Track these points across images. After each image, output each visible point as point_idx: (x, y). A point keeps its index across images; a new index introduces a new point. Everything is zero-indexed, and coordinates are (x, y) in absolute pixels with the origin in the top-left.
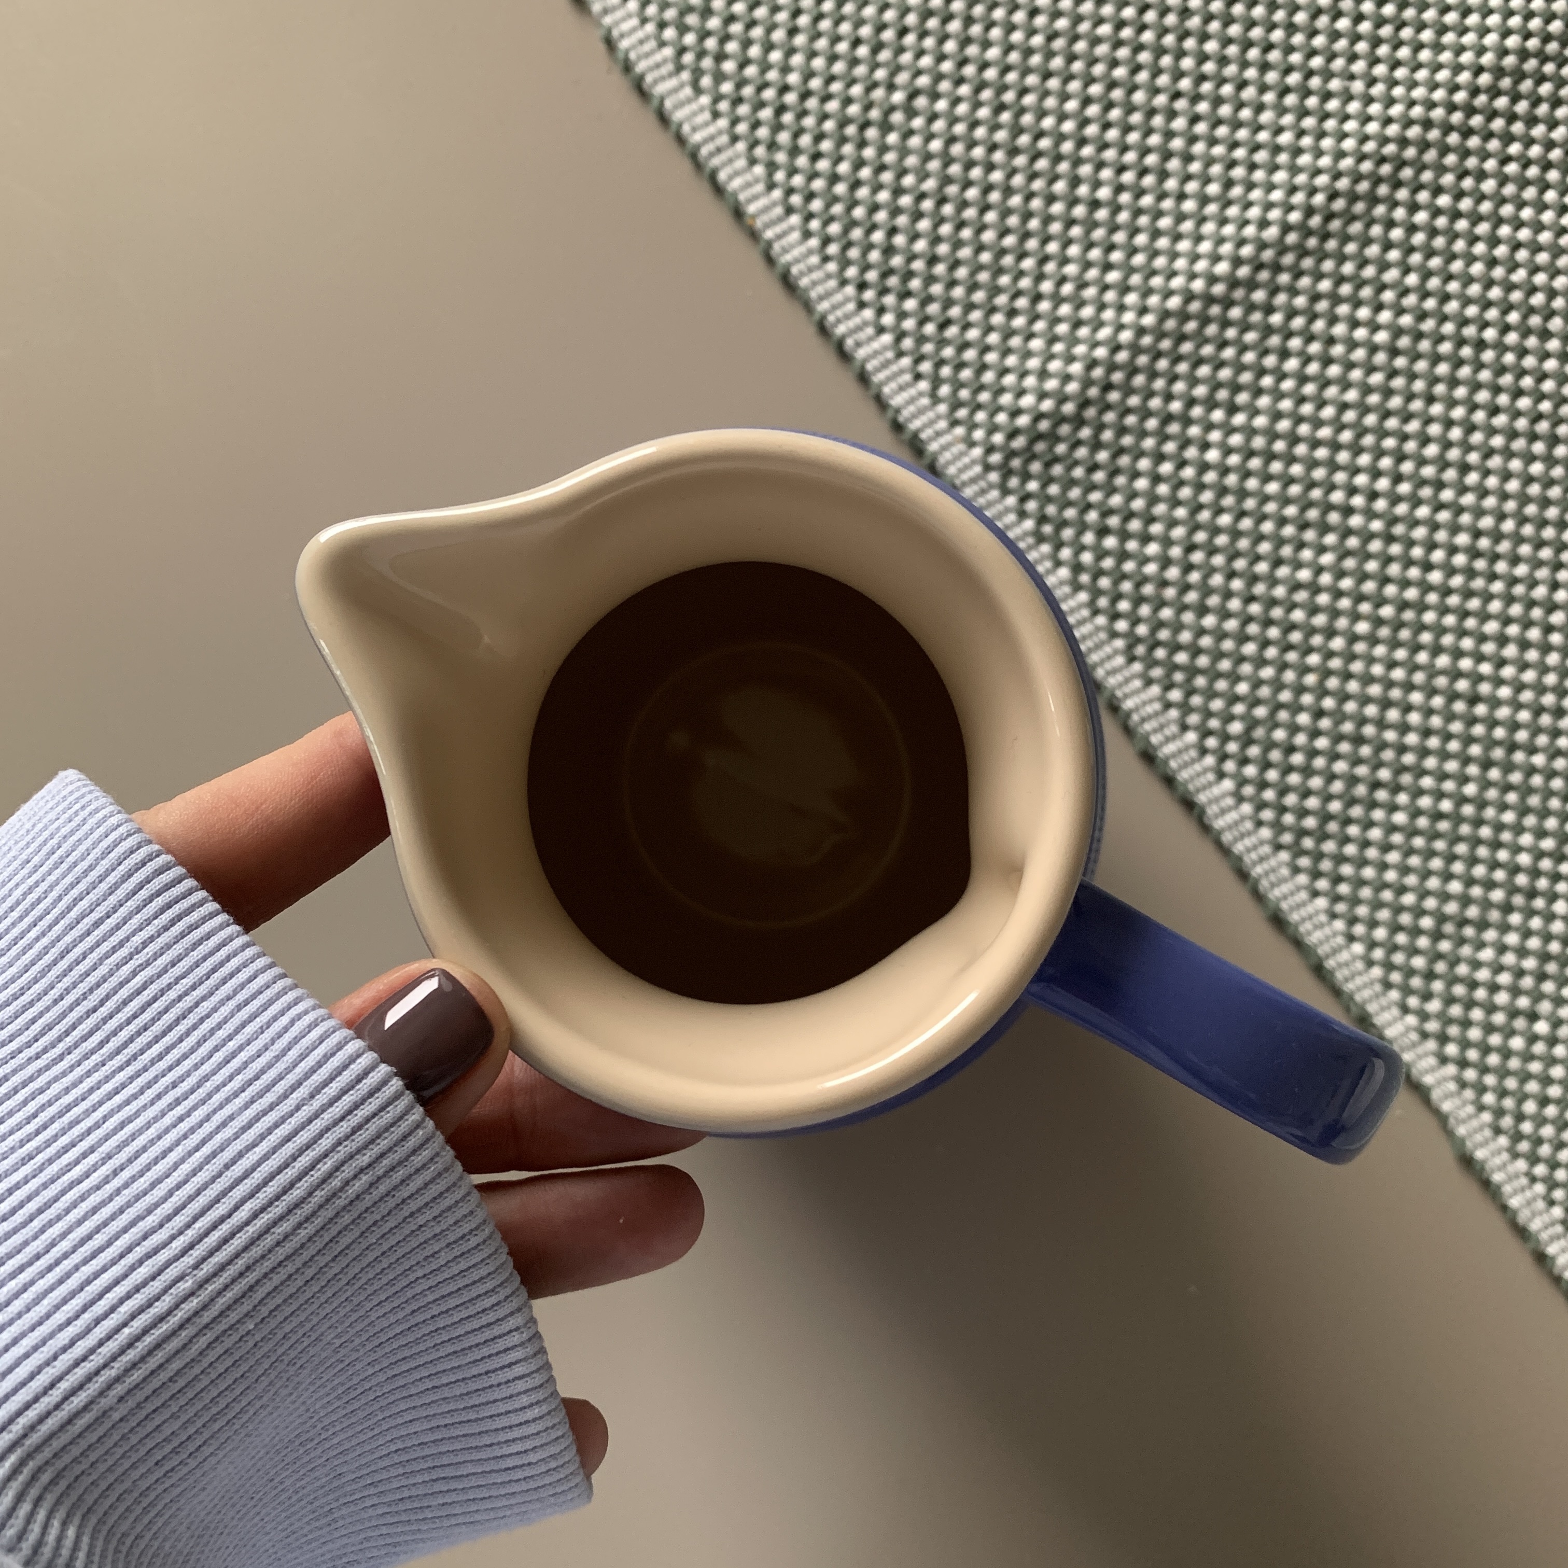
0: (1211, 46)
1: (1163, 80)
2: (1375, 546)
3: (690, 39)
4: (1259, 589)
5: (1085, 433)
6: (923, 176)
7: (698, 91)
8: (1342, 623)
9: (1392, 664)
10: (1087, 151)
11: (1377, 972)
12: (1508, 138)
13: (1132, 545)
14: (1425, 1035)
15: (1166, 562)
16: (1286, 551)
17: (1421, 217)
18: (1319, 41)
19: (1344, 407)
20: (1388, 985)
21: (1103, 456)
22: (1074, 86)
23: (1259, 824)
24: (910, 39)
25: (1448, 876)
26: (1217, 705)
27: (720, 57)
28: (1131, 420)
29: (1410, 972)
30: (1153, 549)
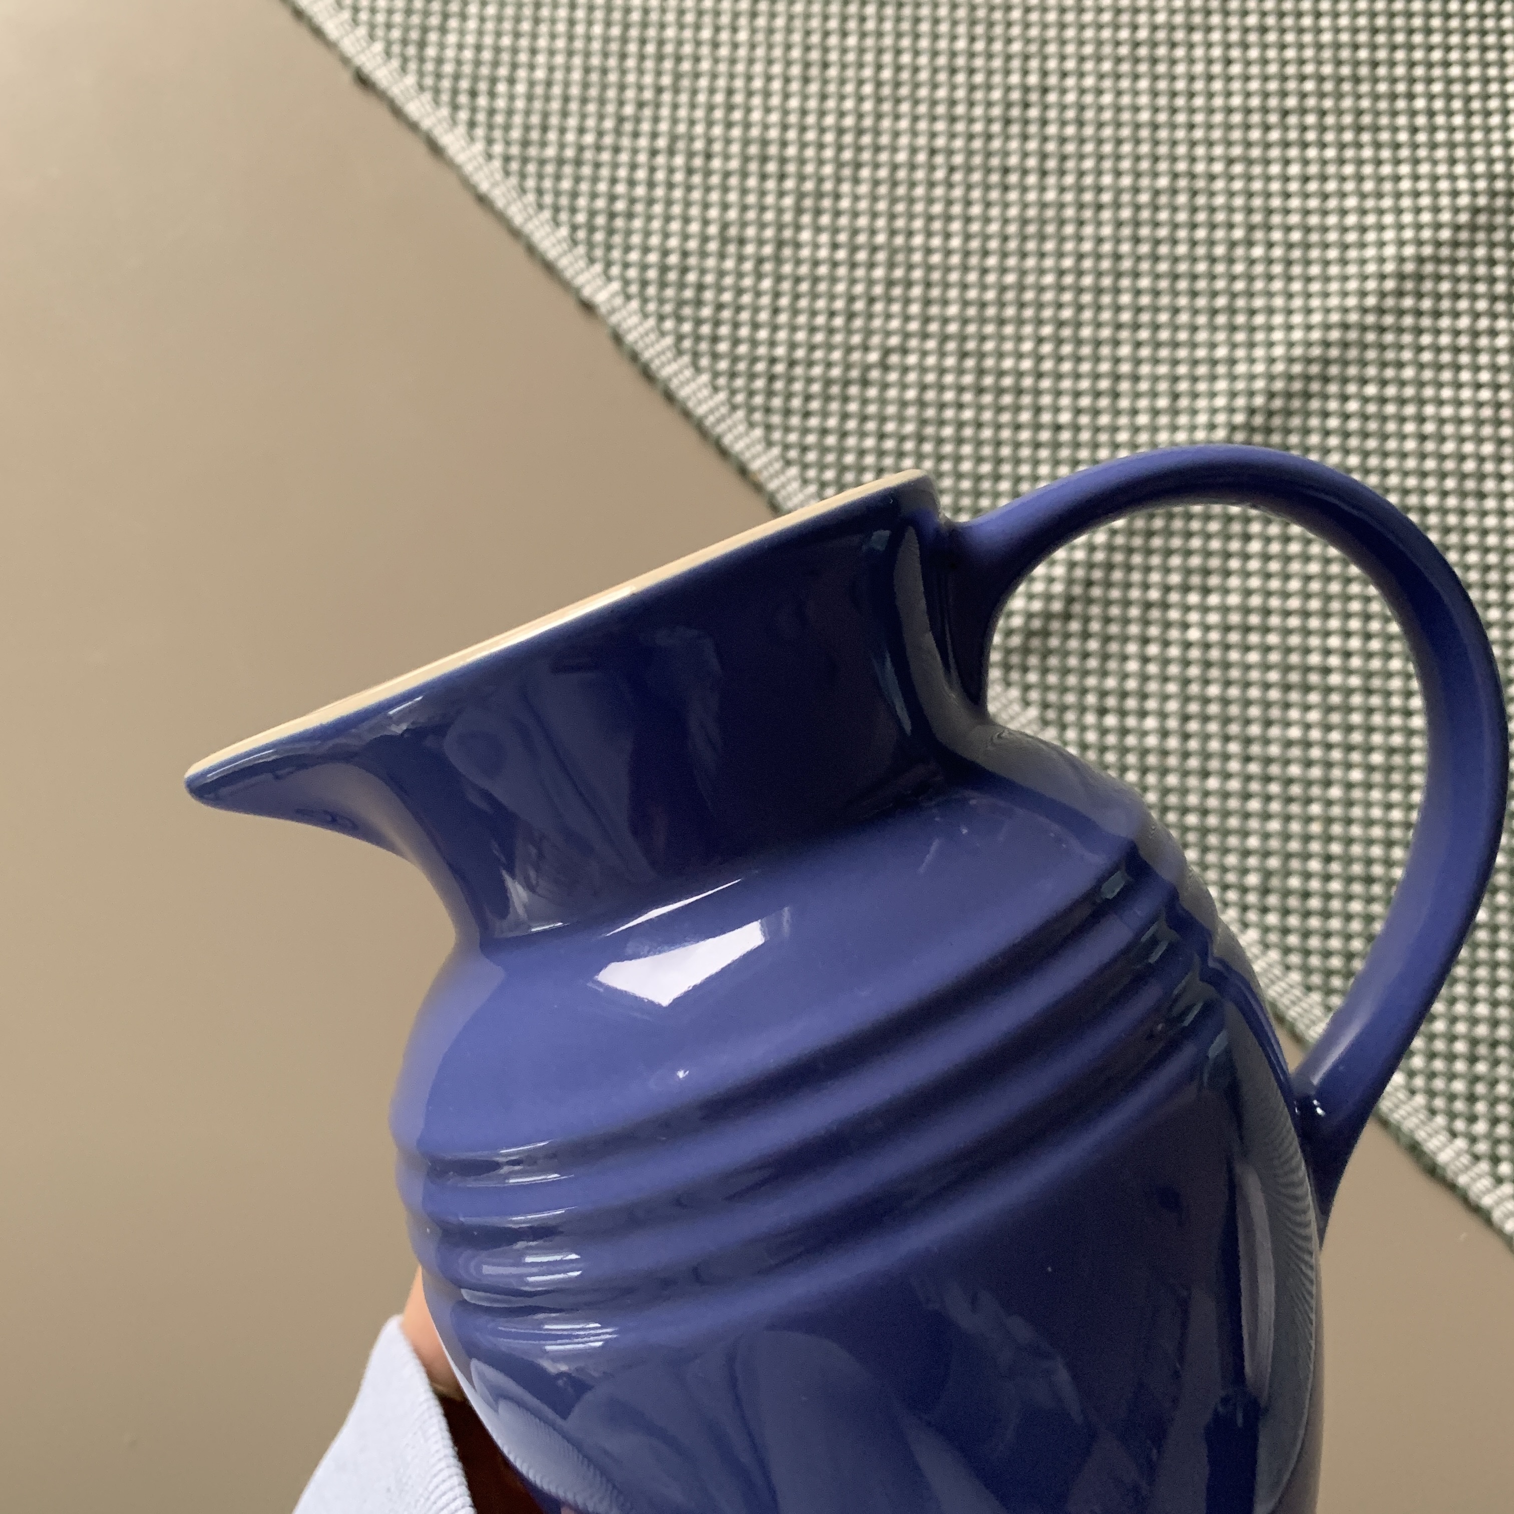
0: (1144, 283)
1: (1106, 316)
2: (1356, 700)
3: (687, 327)
4: (1255, 749)
5: (1075, 626)
6: (901, 420)
7: (698, 370)
8: (1337, 773)
9: (1389, 806)
10: (1046, 383)
11: (1420, 1100)
12: (1418, 331)
13: (1131, 722)
14: (1477, 1158)
15: (1164, 734)
16: (1275, 713)
17: (1353, 406)
18: (1239, 268)
19: (1308, 578)
20: (1433, 1112)
21: (1093, 645)
22: (1028, 330)
23: (1288, 968)
24: (879, 307)
25: (1473, 1001)
26: (1232, 860)
27: (715, 339)
28: (1115, 611)
29: (1452, 1097)
30: (1151, 723)
